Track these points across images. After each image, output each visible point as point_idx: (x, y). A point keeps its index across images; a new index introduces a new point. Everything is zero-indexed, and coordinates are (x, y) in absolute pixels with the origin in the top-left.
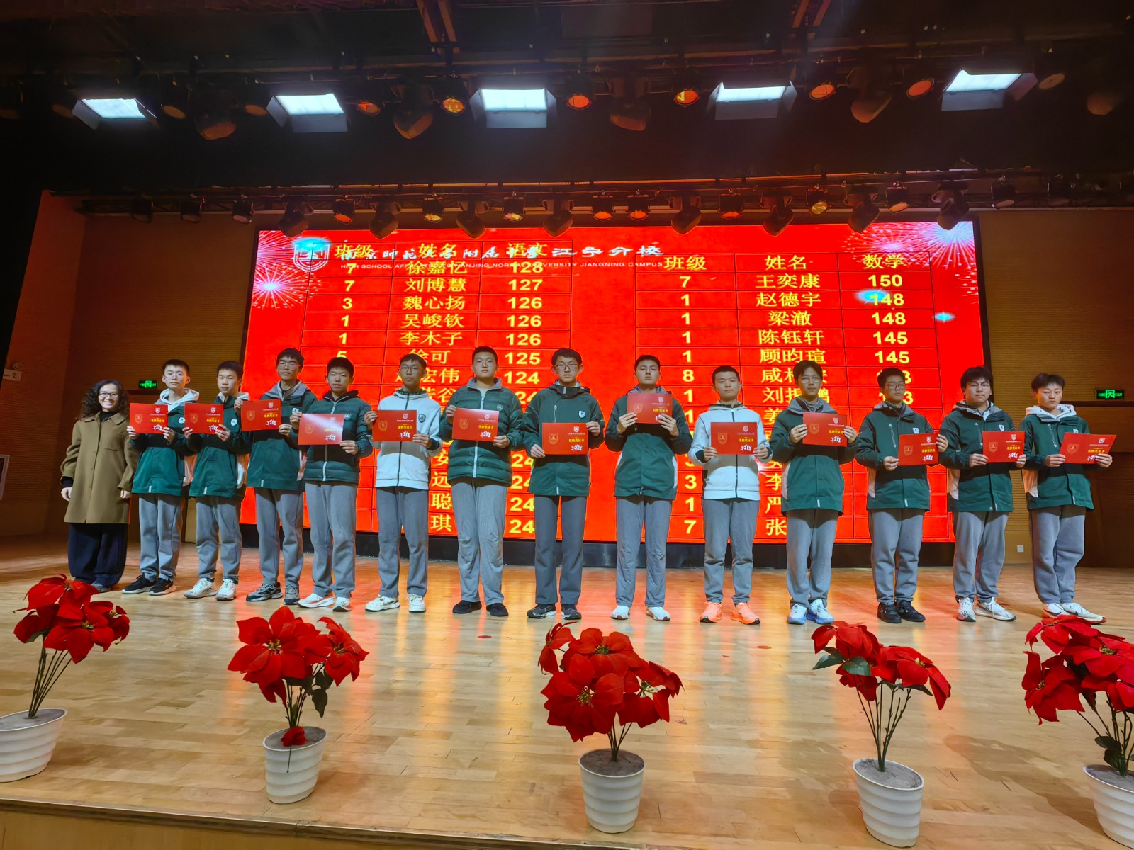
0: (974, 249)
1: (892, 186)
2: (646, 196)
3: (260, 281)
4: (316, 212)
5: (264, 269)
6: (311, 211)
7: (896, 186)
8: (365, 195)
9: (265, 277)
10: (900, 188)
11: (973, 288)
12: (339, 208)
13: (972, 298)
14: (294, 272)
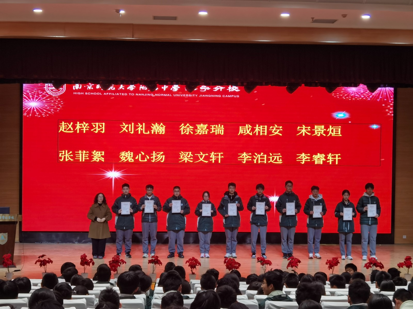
3: (27, 101)
5: (28, 94)
9: (30, 98)
11: (391, 112)
13: (390, 117)
14: (46, 96)
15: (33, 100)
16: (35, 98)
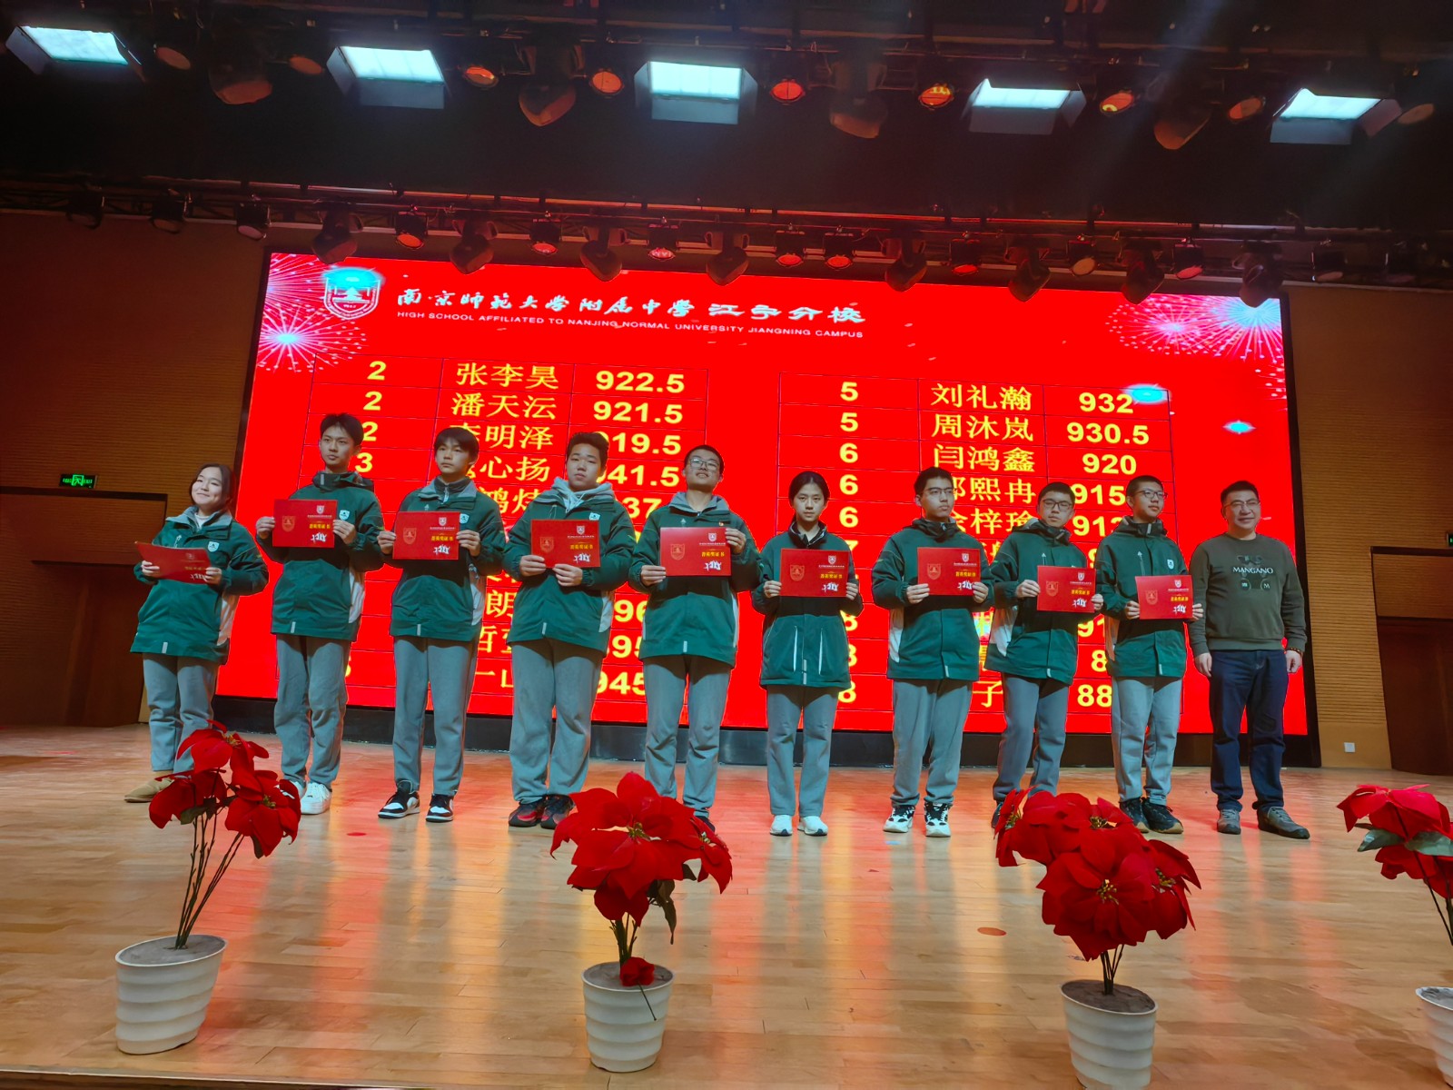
0: (1281, 337)
1: (1180, 242)
2: (850, 235)
3: (270, 329)
4: (366, 229)
5: (278, 311)
6: (360, 227)
7: (1185, 243)
8: (444, 209)
9: (280, 324)
10: (1192, 246)
11: (1279, 390)
12: (404, 225)
13: (1278, 400)
14: (324, 318)
15: (288, 329)
16: (293, 323)
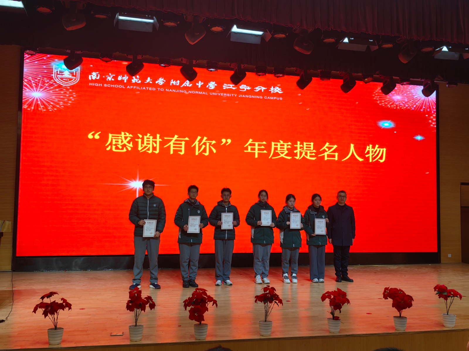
0: (436, 103)
3: (28, 90)
5: (30, 81)
9: (32, 87)
11: (433, 123)
13: (433, 128)
14: (54, 85)
15: (37, 90)
16: (39, 87)
